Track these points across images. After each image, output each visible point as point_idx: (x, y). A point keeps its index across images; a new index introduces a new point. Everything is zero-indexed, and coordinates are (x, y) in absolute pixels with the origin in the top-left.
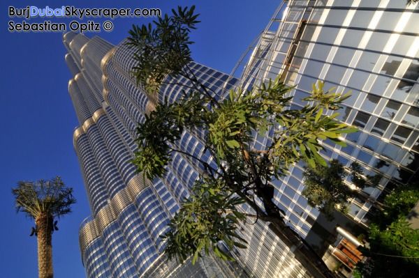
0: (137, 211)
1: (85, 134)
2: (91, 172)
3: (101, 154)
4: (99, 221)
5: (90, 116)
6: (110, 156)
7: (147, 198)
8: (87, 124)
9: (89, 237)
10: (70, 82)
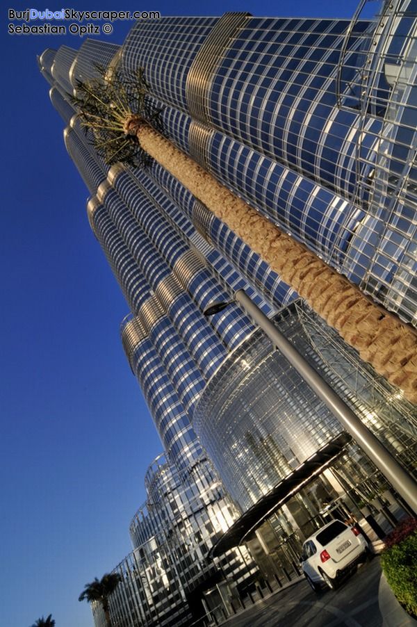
0: (192, 302)
1: (102, 206)
2: (121, 257)
3: (128, 231)
4: (143, 319)
5: (103, 178)
6: (142, 232)
7: (204, 283)
8: (101, 191)
9: (135, 339)
10: (65, 133)
